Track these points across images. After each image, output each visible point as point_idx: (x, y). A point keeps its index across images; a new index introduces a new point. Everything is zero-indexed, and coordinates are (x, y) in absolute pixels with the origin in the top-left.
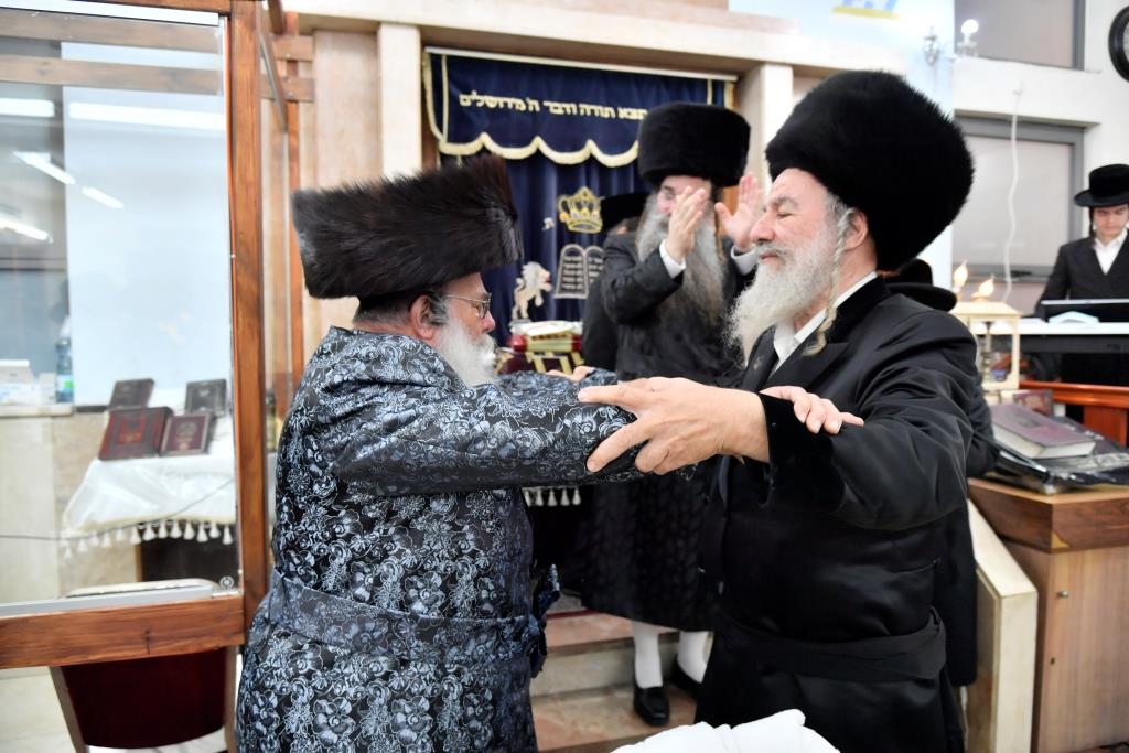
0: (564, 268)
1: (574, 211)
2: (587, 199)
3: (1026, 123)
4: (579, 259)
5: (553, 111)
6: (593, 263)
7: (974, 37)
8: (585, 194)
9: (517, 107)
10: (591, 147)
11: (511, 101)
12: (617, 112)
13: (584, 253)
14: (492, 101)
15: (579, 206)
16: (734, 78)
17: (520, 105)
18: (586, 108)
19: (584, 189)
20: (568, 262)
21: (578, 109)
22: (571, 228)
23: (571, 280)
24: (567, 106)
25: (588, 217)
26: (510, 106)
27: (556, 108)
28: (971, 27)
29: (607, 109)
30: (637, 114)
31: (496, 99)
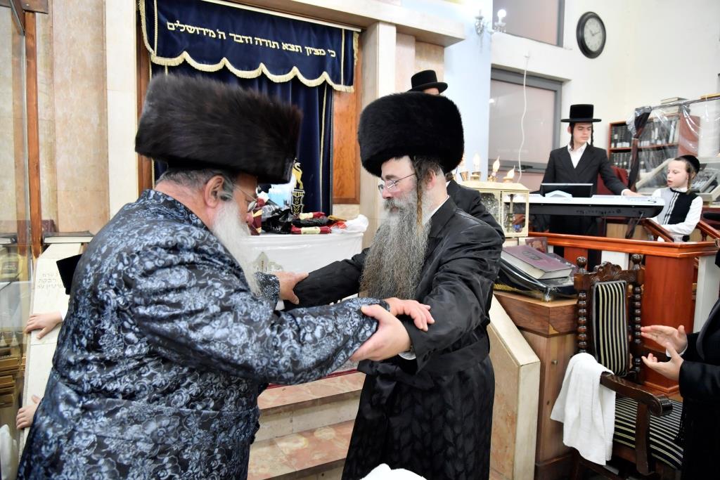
3: (532, 76)
5: (235, 40)
7: (504, 20)
10: (263, 68)
11: (205, 30)
12: (281, 46)
14: (191, 29)
16: (359, 30)
17: (212, 34)
18: (259, 40)
21: (254, 41)
24: (246, 38)
26: (205, 34)
27: (239, 39)
28: (502, 13)
29: (274, 43)
30: (294, 48)
31: (194, 28)
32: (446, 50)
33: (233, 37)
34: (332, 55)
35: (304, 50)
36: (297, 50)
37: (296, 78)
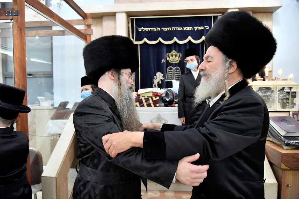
0: (168, 73)
1: (171, 57)
2: (175, 53)
4: (172, 70)
5: (164, 30)
6: (177, 71)
8: (174, 52)
9: (154, 30)
10: (175, 39)
11: (152, 29)
12: (183, 29)
13: (174, 69)
14: (147, 29)
15: (172, 56)
17: (155, 29)
18: (173, 28)
19: (174, 51)
20: (169, 71)
21: (171, 29)
22: (170, 62)
23: (170, 76)
24: (168, 28)
25: (175, 59)
26: (152, 30)
27: (165, 29)
29: (180, 28)
30: (189, 28)
31: (148, 29)
32: (273, 14)
33: (163, 29)
34: (207, 28)
35: (194, 29)
36: (190, 29)
37: (190, 41)
